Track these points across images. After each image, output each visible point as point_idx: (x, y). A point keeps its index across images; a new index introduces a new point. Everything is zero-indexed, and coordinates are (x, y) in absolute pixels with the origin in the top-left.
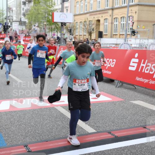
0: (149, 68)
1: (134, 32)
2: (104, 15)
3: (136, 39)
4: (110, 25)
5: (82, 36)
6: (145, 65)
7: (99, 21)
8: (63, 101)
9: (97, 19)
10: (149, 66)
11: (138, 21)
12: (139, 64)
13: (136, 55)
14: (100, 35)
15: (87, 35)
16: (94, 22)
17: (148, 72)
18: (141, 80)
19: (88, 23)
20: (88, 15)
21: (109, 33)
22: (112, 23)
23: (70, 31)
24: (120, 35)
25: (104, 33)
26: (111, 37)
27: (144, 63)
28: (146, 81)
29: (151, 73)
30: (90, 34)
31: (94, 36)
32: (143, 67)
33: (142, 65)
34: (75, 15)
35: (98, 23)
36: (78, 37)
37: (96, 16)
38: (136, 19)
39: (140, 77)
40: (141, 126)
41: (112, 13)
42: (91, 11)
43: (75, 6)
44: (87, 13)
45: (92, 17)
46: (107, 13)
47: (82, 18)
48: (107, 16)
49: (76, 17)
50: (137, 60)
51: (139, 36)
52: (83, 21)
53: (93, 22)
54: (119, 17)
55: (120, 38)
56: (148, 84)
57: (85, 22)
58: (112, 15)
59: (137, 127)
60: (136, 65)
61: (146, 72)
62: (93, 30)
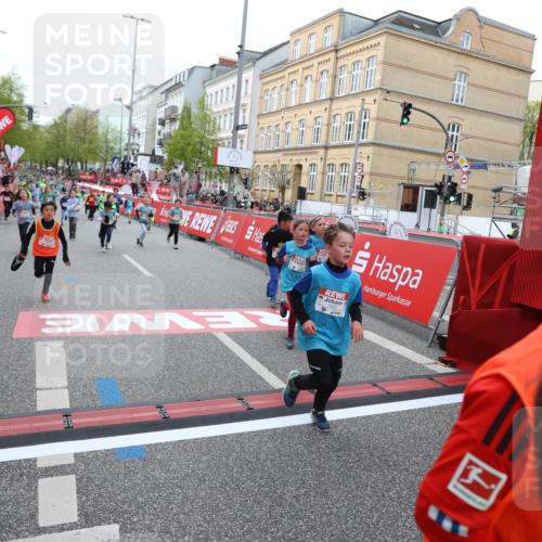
0: (389, 271)
1: (362, 195)
2: (309, 157)
3: (366, 206)
4: (320, 177)
5: (267, 193)
6: (381, 266)
7: (299, 167)
8: (228, 322)
9: (296, 163)
10: (388, 267)
11: (372, 174)
12: (371, 261)
13: (367, 245)
14: (302, 194)
15: (277, 190)
16: (291, 168)
17: (386, 278)
18: (373, 291)
19: (279, 169)
20: (279, 155)
21: (317, 191)
22: (324, 173)
23: (245, 182)
24: (338, 196)
25: (308, 191)
26: (321, 200)
27: (380, 262)
28: (382, 294)
29: (391, 280)
30: (283, 190)
31: (289, 194)
32: (377, 268)
33: (376, 264)
34: (256, 153)
35: (297, 171)
36: (259, 193)
37: (294, 158)
38: (367, 169)
39: (371, 286)
40: (368, 382)
41: (325, 156)
42: (286, 147)
43: (257, 136)
44: (279, 151)
45: (289, 158)
46: (316, 153)
47: (270, 159)
48: (316, 158)
49: (258, 156)
50: (367, 255)
51: (371, 201)
52: (270, 165)
53: (289, 169)
54: (338, 163)
55: (337, 202)
56: (384, 300)
57: (274, 166)
58: (324, 159)
59: (360, 383)
60: (365, 263)
61: (382, 278)
62: (288, 182)
